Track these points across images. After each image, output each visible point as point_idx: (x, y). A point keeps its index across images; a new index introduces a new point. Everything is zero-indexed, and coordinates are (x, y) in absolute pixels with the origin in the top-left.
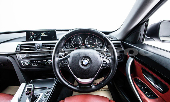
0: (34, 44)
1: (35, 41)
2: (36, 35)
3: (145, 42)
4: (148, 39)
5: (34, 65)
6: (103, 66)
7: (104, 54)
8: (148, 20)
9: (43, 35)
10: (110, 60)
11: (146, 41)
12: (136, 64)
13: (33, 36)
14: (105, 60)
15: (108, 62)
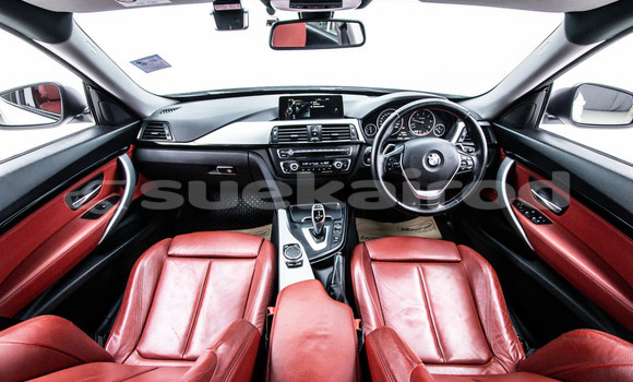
0: (305, 126)
1: (297, 119)
2: (299, 106)
3: (542, 126)
4: (550, 119)
5: (306, 170)
6: (460, 170)
7: (460, 148)
8: (551, 85)
9: (316, 105)
10: (475, 159)
11: (544, 123)
12: (518, 170)
13: (294, 107)
14: (464, 158)
15: (470, 163)
